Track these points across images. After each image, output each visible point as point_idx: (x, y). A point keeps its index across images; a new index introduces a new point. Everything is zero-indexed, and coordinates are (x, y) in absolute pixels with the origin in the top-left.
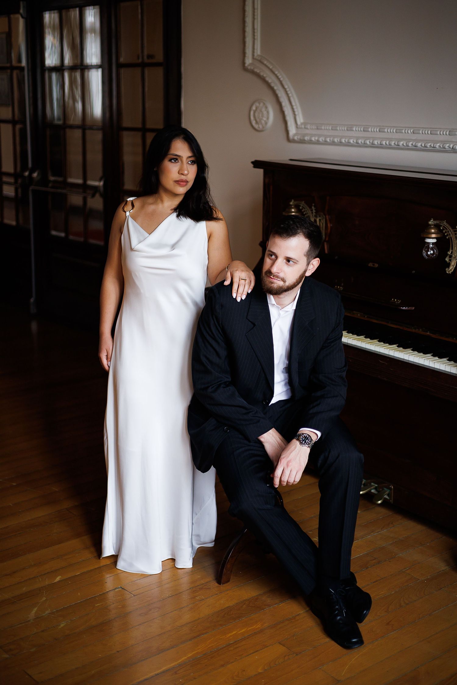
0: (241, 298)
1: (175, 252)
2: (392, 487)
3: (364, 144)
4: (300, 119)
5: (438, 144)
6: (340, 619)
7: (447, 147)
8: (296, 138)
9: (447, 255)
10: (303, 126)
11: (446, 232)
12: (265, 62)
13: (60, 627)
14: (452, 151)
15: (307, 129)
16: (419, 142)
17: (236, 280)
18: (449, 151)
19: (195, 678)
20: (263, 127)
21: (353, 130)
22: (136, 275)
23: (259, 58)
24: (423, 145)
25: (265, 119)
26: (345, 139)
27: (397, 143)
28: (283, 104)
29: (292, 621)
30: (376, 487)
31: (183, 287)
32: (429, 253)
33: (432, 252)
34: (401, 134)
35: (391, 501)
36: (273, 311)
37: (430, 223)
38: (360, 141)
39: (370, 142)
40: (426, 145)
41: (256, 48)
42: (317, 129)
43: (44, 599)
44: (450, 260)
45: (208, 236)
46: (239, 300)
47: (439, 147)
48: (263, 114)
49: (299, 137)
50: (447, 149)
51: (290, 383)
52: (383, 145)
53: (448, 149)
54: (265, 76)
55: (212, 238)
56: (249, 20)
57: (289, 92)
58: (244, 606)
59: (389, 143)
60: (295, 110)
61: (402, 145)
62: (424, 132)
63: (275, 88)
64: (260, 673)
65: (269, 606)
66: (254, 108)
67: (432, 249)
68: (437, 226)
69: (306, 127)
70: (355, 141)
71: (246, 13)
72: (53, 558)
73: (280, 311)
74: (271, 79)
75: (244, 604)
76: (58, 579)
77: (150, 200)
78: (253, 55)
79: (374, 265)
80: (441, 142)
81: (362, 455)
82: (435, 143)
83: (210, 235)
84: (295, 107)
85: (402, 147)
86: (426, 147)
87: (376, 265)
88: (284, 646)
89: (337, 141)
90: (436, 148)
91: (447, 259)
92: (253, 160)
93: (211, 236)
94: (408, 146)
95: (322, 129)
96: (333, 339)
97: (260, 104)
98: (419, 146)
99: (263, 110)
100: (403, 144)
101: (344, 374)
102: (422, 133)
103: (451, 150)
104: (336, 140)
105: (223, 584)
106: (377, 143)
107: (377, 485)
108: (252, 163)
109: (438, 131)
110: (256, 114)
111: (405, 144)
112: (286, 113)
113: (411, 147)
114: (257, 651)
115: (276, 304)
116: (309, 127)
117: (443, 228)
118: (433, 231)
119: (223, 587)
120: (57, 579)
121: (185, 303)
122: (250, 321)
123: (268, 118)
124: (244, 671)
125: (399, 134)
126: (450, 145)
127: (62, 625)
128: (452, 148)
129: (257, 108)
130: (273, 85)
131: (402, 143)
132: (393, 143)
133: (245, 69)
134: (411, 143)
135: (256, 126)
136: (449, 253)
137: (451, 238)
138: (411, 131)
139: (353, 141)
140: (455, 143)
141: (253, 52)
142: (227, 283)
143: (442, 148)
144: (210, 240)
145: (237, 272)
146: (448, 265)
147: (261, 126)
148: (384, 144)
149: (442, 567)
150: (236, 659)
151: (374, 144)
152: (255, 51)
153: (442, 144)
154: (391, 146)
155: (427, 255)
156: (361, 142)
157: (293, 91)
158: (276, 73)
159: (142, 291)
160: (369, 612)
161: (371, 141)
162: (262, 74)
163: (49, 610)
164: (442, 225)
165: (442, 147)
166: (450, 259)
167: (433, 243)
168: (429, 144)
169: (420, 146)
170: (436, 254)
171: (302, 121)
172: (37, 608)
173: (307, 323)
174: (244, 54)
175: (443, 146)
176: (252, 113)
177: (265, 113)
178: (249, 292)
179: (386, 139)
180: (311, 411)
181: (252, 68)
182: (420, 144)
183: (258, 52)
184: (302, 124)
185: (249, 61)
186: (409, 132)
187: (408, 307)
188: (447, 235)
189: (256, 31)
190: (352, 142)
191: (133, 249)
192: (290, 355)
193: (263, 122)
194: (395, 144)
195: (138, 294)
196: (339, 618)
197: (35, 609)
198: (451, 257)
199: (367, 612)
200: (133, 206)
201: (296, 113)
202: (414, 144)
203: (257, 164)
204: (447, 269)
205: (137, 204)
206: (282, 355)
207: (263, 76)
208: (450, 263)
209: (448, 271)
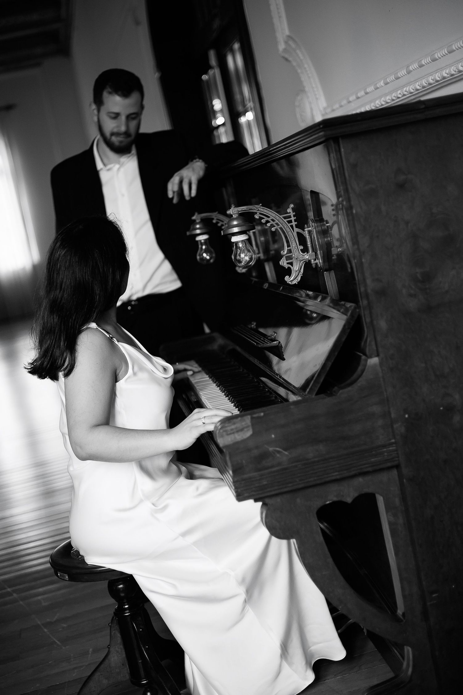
4: (323, 103)
9: (281, 255)
12: (290, 42)
23: (286, 39)
25: (305, 114)
28: (307, 89)
37: (230, 212)
41: (283, 27)
44: (290, 264)
54: (291, 59)
57: (309, 72)
60: (316, 93)
63: (299, 71)
68: (245, 215)
74: (296, 61)
78: (283, 37)
84: (315, 89)
91: (284, 263)
110: (300, 110)
112: (310, 100)
129: (299, 102)
130: (297, 68)
136: (284, 253)
137: (281, 228)
141: (283, 34)
152: (283, 31)
157: (312, 68)
158: (298, 51)
166: (289, 261)
167: (242, 241)
171: (325, 105)
174: (276, 39)
176: (297, 110)
181: (284, 54)
183: (287, 32)
184: (325, 108)
185: (281, 46)
198: (289, 258)
201: (318, 97)
204: (287, 278)
208: (289, 268)
209: (291, 281)
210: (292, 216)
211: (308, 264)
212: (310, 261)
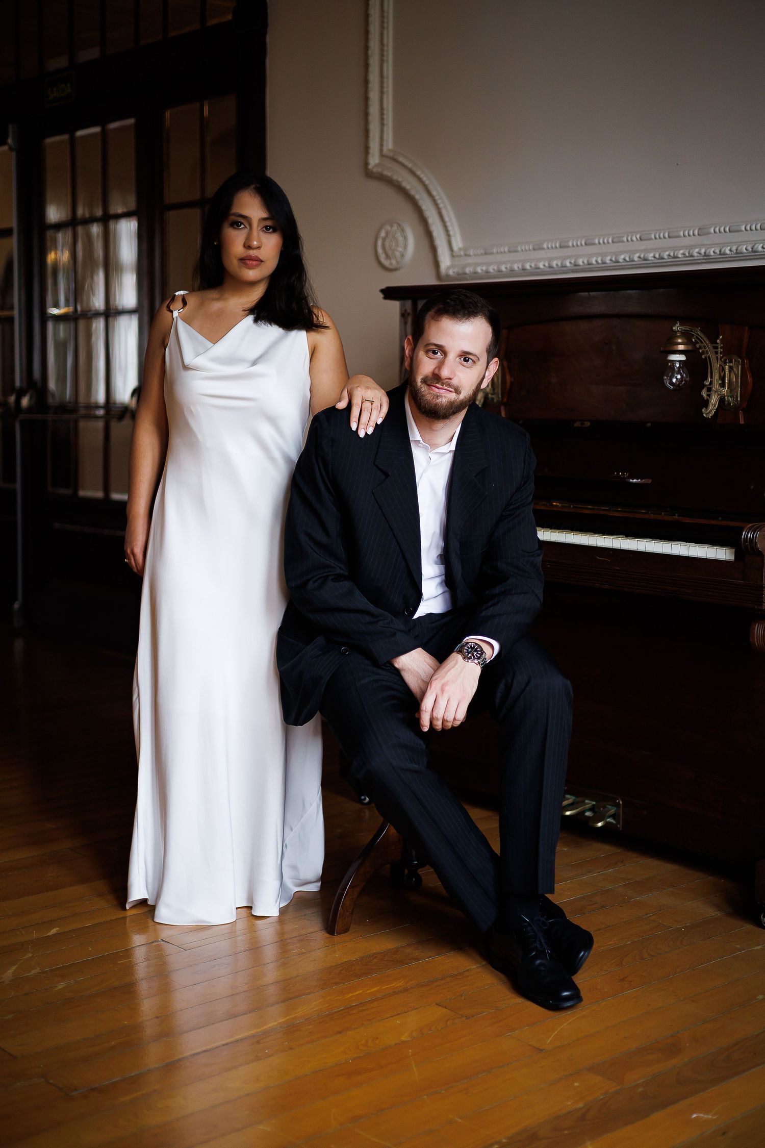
0: (366, 433)
1: (257, 369)
2: (621, 802)
3: (562, 267)
4: (458, 243)
5: (681, 252)
6: (541, 964)
7: (695, 254)
8: (451, 272)
9: (704, 386)
10: (462, 253)
11: (700, 348)
12: (401, 159)
13: (56, 989)
14: (704, 261)
15: (469, 256)
16: (651, 252)
17: (357, 402)
18: (699, 261)
19: (291, 1049)
20: (398, 263)
21: (543, 249)
22: (191, 411)
23: (391, 154)
24: (657, 256)
25: (400, 249)
26: (531, 263)
27: (615, 258)
28: (430, 221)
29: (457, 977)
30: (593, 805)
31: (266, 430)
32: (674, 380)
33: (679, 377)
34: (621, 244)
35: (619, 826)
36: (419, 456)
37: (675, 328)
38: (554, 264)
39: (570, 263)
40: (661, 255)
41: (385, 137)
42: (486, 254)
43: (30, 955)
44: (709, 395)
45: (310, 350)
46: (362, 434)
47: (683, 256)
48: (397, 241)
49: (456, 270)
50: (696, 258)
51: (449, 581)
52: (591, 264)
53: (697, 256)
54: (400, 179)
55: (317, 355)
56: (374, 95)
57: (439, 201)
58: (375, 960)
59: (602, 260)
60: (450, 228)
61: (623, 261)
62: (657, 236)
63: (417, 197)
64: (404, 1042)
65: (417, 959)
66: (383, 234)
67: (679, 373)
68: (687, 336)
69: (468, 253)
70: (547, 265)
71: (370, 85)
72: (46, 907)
73: (430, 455)
74: (409, 183)
75: (375, 958)
76: (54, 931)
77: (213, 294)
78: (381, 150)
79: (583, 424)
80: (686, 247)
81: (569, 683)
82: (676, 250)
83: (313, 349)
84: (448, 224)
85: (623, 264)
86: (663, 258)
87: (588, 424)
88: (445, 1008)
89: (518, 267)
90: (679, 258)
91: (704, 393)
92: (383, 287)
93: (316, 349)
94: (633, 261)
95: (492, 253)
96: (518, 505)
97: (392, 226)
98: (650, 258)
99: (398, 235)
100: (624, 259)
101: (539, 560)
102: (656, 238)
103: (702, 258)
104: (516, 267)
105: (339, 933)
106: (583, 262)
107: (594, 803)
108: (382, 291)
109: (681, 231)
110: (387, 244)
111: (627, 259)
112: (435, 234)
113: (638, 261)
114: (398, 1014)
115: (422, 441)
116: (471, 252)
117: (695, 340)
118: (680, 341)
119: (337, 938)
120: (52, 931)
121: (272, 459)
122: (381, 470)
123: (405, 247)
124: (377, 1038)
125: (618, 244)
126: (700, 250)
127: (60, 987)
128: (703, 254)
129: (387, 233)
130: (412, 192)
131: (623, 257)
132: (608, 259)
133: (369, 175)
134: (637, 255)
135: (386, 263)
136: (707, 383)
137: (709, 357)
138: (636, 238)
139: (544, 265)
140: (708, 246)
141: (381, 145)
142: (342, 405)
143: (687, 257)
144: (314, 356)
145: (359, 389)
146: (706, 403)
147: (394, 262)
148: (594, 262)
149: (711, 912)
150: (363, 1024)
151: (579, 266)
152: (385, 143)
153: (688, 250)
154: (605, 265)
155: (672, 383)
156: (557, 265)
157: (445, 199)
158: (419, 173)
159: (200, 438)
160: (589, 953)
161: (573, 261)
162: (395, 177)
163: (38, 969)
164: (693, 335)
165: (687, 255)
166: (709, 393)
167: (680, 362)
168: (667, 253)
169: (653, 259)
170: (685, 381)
171: (461, 245)
172: (16, 966)
173: (475, 475)
174: (367, 149)
175: (689, 253)
176: (380, 242)
177: (400, 239)
178: (379, 423)
179: (597, 255)
180: (483, 614)
181: (380, 170)
182: (652, 255)
183: (389, 144)
184: (460, 249)
185: (374, 160)
186: (634, 238)
187: (641, 479)
188: (703, 353)
189: (385, 112)
190: (541, 266)
191: (187, 365)
192: (448, 531)
193: (398, 254)
194: (611, 260)
195: (194, 444)
196: (538, 962)
197: (14, 968)
198: (709, 390)
199: (586, 953)
200: (185, 303)
201: (451, 233)
202: (642, 256)
203: (390, 293)
204: (704, 410)
205: (192, 301)
206: (434, 533)
207: (398, 181)
208: (708, 400)
209: (706, 414)
210: (719, 347)
211: (722, 400)
212: (724, 397)
